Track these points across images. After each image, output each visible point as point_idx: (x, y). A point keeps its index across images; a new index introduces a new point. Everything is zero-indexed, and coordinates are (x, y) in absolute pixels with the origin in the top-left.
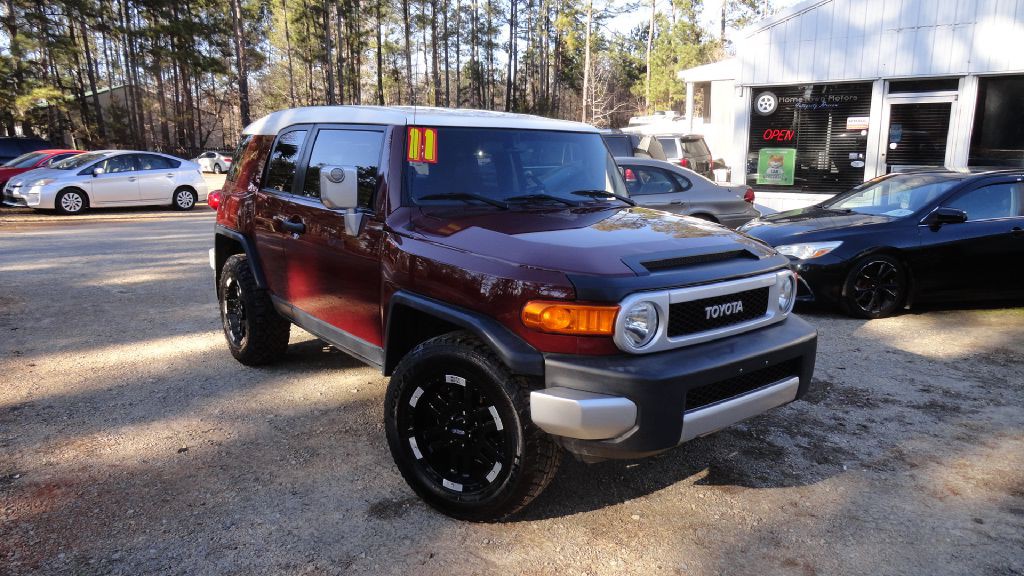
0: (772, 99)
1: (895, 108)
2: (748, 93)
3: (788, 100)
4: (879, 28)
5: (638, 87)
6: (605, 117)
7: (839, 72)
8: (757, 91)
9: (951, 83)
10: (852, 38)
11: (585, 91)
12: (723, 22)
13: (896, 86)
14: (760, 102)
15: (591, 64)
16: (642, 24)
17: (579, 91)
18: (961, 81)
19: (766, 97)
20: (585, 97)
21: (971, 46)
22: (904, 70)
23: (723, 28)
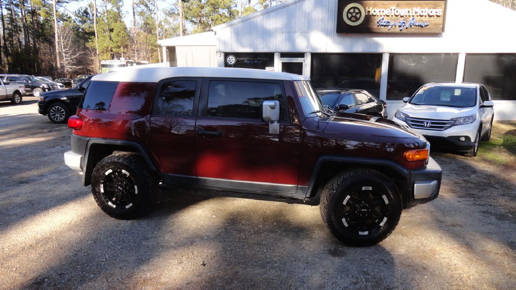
0: (234, 59)
1: (284, 64)
2: (223, 56)
3: (241, 59)
4: (276, 31)
5: (91, 43)
6: (71, 59)
7: (262, 48)
8: (227, 55)
9: (301, 55)
10: (266, 34)
11: (57, 44)
12: (134, 12)
13: (283, 55)
14: (228, 59)
15: (59, 28)
16: (81, 8)
17: (52, 44)
18: (305, 54)
19: (231, 57)
20: (57, 47)
21: (308, 40)
22: (286, 48)
23: (134, 15)
